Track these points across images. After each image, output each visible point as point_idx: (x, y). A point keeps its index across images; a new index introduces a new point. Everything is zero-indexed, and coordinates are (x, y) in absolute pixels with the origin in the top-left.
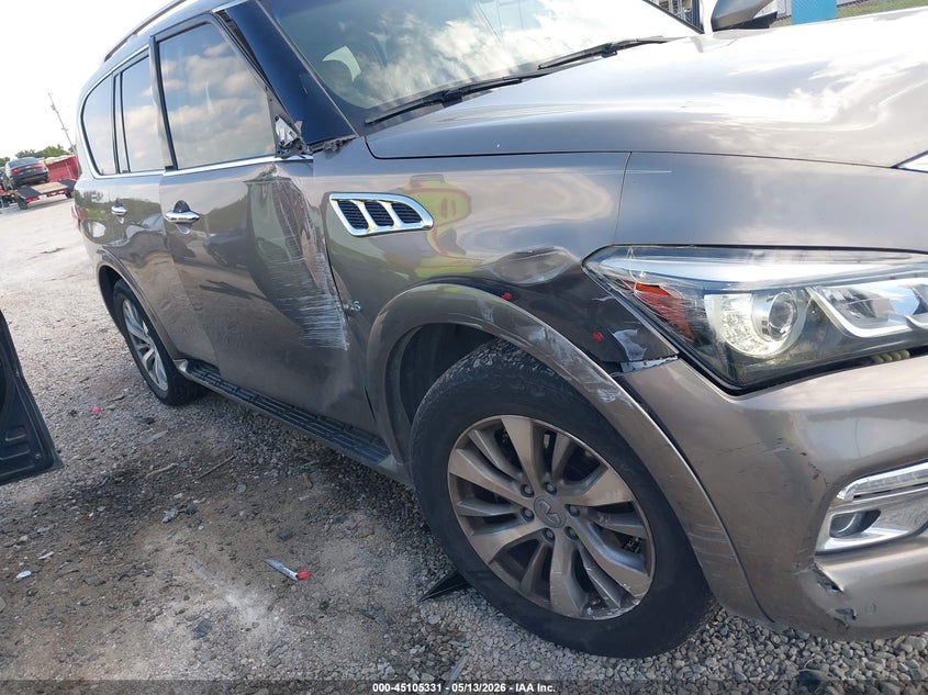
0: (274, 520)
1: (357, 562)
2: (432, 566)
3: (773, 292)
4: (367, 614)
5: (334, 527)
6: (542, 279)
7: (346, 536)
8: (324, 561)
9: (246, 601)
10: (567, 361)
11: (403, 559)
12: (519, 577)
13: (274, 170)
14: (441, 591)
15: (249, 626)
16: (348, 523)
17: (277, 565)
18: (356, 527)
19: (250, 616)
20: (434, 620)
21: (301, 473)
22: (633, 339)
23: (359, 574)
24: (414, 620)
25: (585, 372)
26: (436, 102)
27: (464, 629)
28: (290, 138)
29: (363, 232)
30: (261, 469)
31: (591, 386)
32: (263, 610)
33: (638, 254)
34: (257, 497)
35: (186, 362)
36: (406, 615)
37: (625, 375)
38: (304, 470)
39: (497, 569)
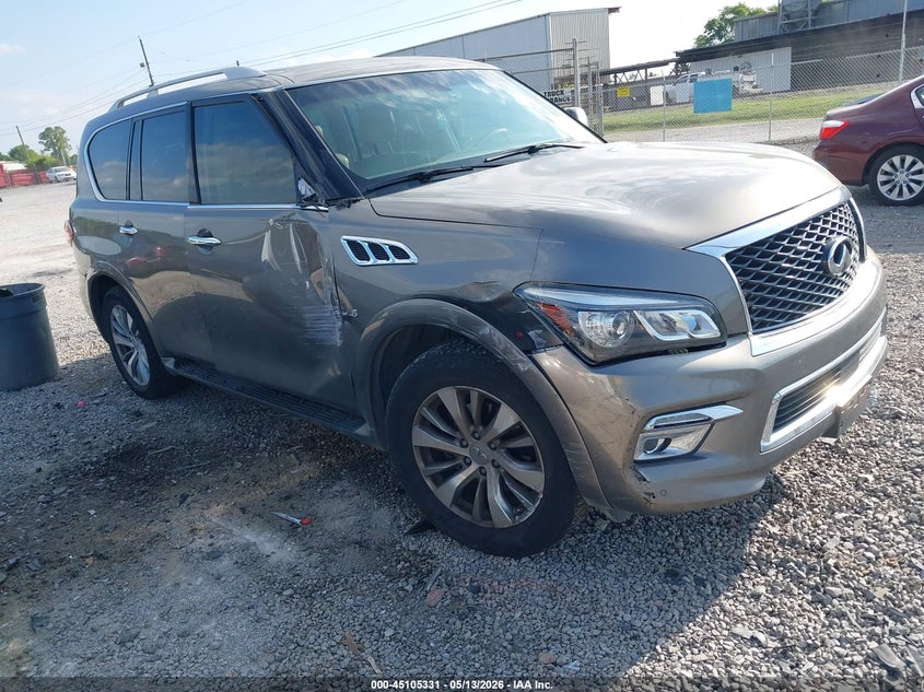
0: (271, 487)
1: (348, 513)
2: (408, 515)
3: (615, 312)
4: (362, 544)
5: (325, 491)
6: (488, 299)
7: (336, 496)
8: (321, 513)
9: (262, 538)
10: (501, 347)
11: (384, 511)
12: (470, 512)
13: (294, 214)
14: (418, 530)
15: (269, 553)
16: (335, 488)
17: (284, 516)
18: (344, 491)
19: (267, 548)
20: (412, 548)
21: (289, 455)
22: (539, 335)
23: (351, 521)
24: (398, 548)
25: (511, 353)
26: (416, 179)
27: (436, 553)
28: (309, 194)
29: (365, 263)
30: (252, 451)
31: (514, 362)
32: (277, 544)
33: (543, 287)
34: (253, 470)
35: (173, 360)
36: (393, 545)
37: (534, 356)
38: (291, 452)
39: (455, 510)
